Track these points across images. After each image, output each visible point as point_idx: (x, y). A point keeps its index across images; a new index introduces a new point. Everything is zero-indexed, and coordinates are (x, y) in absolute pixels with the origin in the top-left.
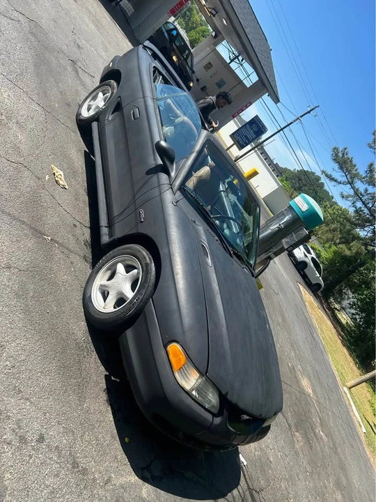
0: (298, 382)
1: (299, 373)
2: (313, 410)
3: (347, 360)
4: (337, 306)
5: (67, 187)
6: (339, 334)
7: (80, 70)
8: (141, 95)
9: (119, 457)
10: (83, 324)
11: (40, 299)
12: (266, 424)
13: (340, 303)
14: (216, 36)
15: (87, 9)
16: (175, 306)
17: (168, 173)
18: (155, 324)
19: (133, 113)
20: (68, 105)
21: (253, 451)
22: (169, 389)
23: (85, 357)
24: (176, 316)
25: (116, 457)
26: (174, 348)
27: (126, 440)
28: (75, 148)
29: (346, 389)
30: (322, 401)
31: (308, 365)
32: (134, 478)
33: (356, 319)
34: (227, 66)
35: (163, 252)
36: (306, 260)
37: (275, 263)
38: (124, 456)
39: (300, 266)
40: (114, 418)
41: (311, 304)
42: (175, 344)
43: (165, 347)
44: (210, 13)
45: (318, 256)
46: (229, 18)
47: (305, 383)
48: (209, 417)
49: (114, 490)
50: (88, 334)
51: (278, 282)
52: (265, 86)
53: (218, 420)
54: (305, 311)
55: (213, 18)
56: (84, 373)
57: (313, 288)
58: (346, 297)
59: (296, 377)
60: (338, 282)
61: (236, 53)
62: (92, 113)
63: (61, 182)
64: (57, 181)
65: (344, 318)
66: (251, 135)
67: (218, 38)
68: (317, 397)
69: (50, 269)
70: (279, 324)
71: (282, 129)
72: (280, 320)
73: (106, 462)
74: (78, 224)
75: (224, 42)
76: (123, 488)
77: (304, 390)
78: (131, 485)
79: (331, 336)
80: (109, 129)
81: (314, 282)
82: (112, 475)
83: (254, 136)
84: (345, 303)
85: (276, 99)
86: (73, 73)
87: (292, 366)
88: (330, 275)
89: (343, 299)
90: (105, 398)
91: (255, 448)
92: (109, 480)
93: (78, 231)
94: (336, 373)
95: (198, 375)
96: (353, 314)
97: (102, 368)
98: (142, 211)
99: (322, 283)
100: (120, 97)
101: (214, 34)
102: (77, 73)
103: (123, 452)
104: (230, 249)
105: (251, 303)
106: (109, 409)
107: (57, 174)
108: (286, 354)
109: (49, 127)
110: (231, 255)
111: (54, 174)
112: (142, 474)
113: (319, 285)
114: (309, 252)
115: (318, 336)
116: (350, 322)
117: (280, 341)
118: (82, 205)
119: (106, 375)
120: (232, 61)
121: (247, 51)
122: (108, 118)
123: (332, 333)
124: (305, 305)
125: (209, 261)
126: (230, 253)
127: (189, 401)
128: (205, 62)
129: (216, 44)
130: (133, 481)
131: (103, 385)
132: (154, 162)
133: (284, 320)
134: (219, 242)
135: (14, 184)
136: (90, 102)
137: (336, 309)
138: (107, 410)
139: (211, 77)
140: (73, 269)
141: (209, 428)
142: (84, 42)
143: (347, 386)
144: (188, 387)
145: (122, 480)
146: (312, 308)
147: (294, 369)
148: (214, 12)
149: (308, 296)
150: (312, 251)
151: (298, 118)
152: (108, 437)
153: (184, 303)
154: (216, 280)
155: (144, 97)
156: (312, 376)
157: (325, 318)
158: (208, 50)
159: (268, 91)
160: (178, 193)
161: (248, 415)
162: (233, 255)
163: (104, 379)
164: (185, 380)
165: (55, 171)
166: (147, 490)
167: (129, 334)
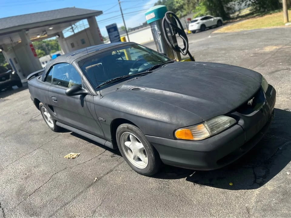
0: (265, 54)
1: (260, 51)
2: (287, 50)
3: (272, 18)
4: (237, 13)
5: (79, 154)
6: (254, 17)
7: (36, 118)
8: (47, 92)
9: (238, 194)
10: (151, 180)
11: (122, 200)
12: (265, 89)
13: (235, 12)
14: (59, 35)
15: (15, 101)
16: (154, 123)
17: (86, 94)
18: (160, 139)
19: (55, 100)
20: (46, 133)
21: (288, 100)
22: (203, 148)
23: (169, 188)
24: (159, 124)
25: (237, 197)
26: (179, 133)
27: (231, 184)
28: (66, 139)
29: (287, 24)
30: (285, 42)
31: (259, 44)
32: (257, 191)
33: (249, 4)
34: (75, 35)
35: (122, 116)
36: (201, 23)
37: (192, 43)
38: (239, 191)
39: (203, 28)
40: (213, 187)
41: (228, 29)
42: (176, 132)
43: (176, 139)
44: (44, 35)
45: (202, 15)
46: (50, 25)
47: (268, 49)
48: (236, 127)
49: (256, 210)
50: (157, 179)
51: (202, 45)
52: (91, 17)
53: (241, 122)
54: (228, 34)
55: (48, 34)
56: (177, 194)
57: (219, 24)
58: (233, 6)
59: (261, 54)
60: (222, 8)
61: (70, 27)
62: (52, 122)
63: (75, 156)
64: (73, 158)
65: (246, 11)
66: (115, 33)
67: (60, 35)
68: (281, 44)
69: (111, 186)
70: (225, 54)
71: (122, 14)
72: (223, 52)
73: (235, 206)
74: (100, 156)
75: (63, 32)
76: (258, 202)
77: (272, 52)
78: (259, 195)
79: (252, 23)
80: (60, 117)
81: (216, 23)
82: (246, 205)
83: (116, 32)
84: (237, 7)
85: (100, 13)
86: (35, 122)
87: (253, 54)
88: (216, 12)
89: (234, 8)
90: (199, 186)
91: (287, 98)
92: (248, 210)
93: (103, 158)
94: (275, 27)
95: (202, 125)
96: (246, 5)
97: (181, 180)
98: (100, 119)
99: (219, 18)
100: (46, 104)
101: (57, 36)
102: (36, 120)
103: (236, 191)
104: (147, 71)
105: (183, 71)
106: (206, 187)
107: (69, 157)
108: (244, 55)
109: (48, 149)
110: (150, 73)
111: (69, 158)
112: (258, 184)
113: (219, 21)
114: (196, 21)
115: (247, 31)
116: (250, 8)
117: (235, 57)
118: (93, 149)
119: (187, 180)
120: (73, 31)
121: (70, 21)
122: (55, 115)
123: (251, 22)
124: (226, 33)
125: (143, 89)
126: (148, 73)
127: (217, 138)
128: (70, 46)
129: (63, 37)
130: (258, 193)
131: (191, 184)
132: (78, 100)
133: (225, 49)
134: (138, 77)
135: (58, 185)
136: (48, 120)
137: (238, 15)
138: (206, 189)
139: (78, 45)
140: (120, 172)
141: (244, 130)
142: (26, 110)
143: (286, 23)
144: (207, 134)
145: (253, 200)
146: (230, 29)
147: (256, 53)
148: (45, 33)
149: (223, 29)
150: (197, 19)
151: (120, 3)
152: (222, 196)
153: (154, 116)
154: (155, 89)
155: (49, 91)
156: (266, 43)
157: (240, 23)
158: (64, 42)
159: (94, 16)
160: (98, 92)
161: (250, 99)
162: (150, 71)
163: (188, 182)
164: (202, 135)
165: (68, 157)
166: (270, 186)
167: (163, 157)
